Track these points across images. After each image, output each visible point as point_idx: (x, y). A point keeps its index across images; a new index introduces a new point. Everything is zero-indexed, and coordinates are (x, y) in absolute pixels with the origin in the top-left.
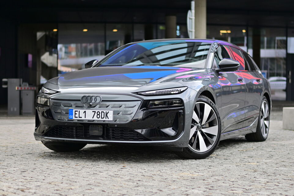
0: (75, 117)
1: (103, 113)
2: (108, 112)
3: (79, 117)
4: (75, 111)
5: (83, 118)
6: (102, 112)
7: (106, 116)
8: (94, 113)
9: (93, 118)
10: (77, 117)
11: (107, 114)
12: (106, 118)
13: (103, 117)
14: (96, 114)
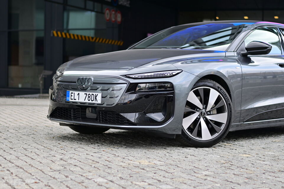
0: (71, 99)
1: (93, 96)
2: (97, 95)
3: (74, 99)
4: (71, 93)
5: (77, 100)
6: (92, 94)
7: (96, 98)
8: (86, 95)
9: (85, 100)
10: (72, 99)
11: (96, 97)
12: (95, 101)
13: (93, 100)
14: (87, 97)
